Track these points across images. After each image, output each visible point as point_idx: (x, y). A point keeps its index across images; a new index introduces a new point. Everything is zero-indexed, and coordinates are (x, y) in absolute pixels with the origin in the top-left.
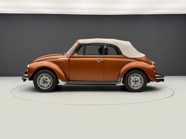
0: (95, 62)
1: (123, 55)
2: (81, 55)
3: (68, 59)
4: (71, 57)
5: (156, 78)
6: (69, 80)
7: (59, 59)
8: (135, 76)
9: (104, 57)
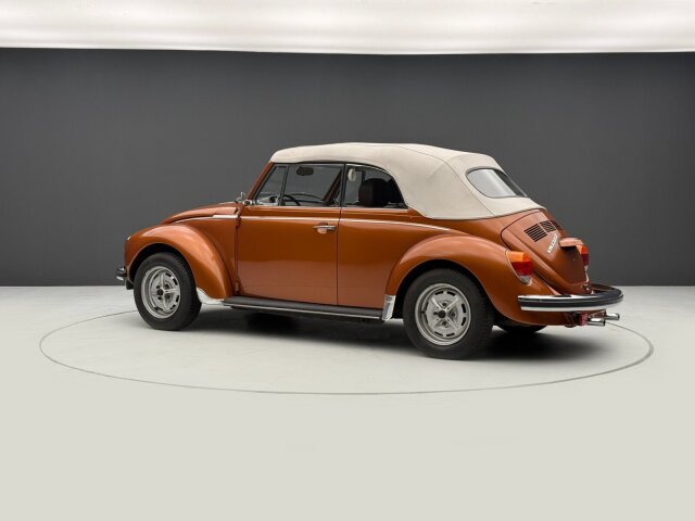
0: (311, 230)
1: (406, 207)
2: (275, 206)
3: (235, 217)
4: (244, 212)
5: (524, 308)
6: (239, 294)
7: (215, 216)
8: (445, 293)
9: (340, 215)
